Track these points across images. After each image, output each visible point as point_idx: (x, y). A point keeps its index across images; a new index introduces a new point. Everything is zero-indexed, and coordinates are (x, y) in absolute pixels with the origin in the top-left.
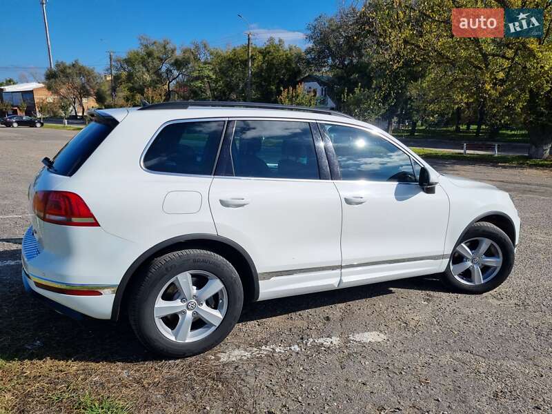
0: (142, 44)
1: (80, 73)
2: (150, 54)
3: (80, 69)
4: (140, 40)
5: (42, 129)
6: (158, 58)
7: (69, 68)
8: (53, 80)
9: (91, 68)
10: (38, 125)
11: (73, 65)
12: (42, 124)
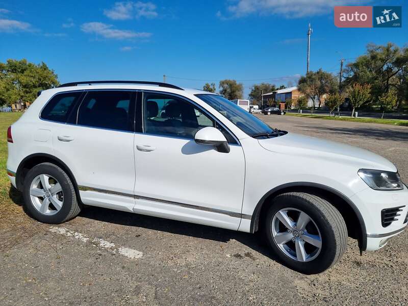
0: (368, 50)
1: (322, 78)
2: (374, 57)
3: (322, 75)
4: (367, 47)
5: (284, 116)
6: (380, 59)
7: (315, 75)
8: (302, 84)
9: (330, 73)
10: (282, 114)
11: (318, 73)
12: (285, 113)
